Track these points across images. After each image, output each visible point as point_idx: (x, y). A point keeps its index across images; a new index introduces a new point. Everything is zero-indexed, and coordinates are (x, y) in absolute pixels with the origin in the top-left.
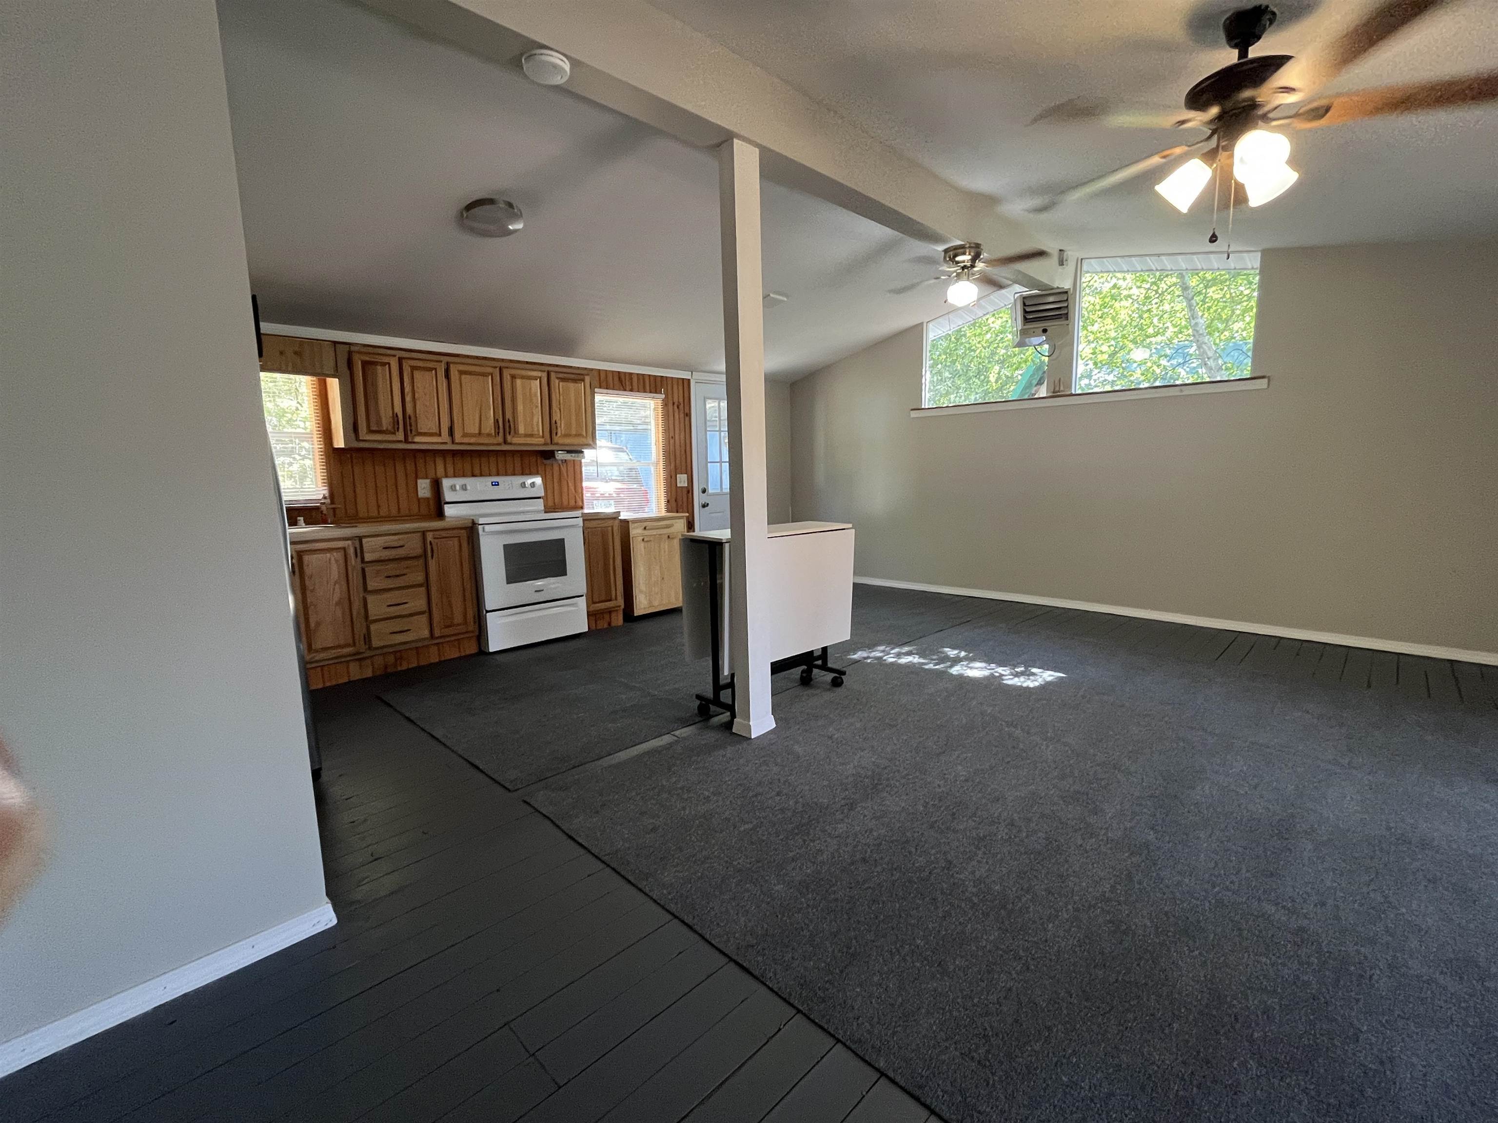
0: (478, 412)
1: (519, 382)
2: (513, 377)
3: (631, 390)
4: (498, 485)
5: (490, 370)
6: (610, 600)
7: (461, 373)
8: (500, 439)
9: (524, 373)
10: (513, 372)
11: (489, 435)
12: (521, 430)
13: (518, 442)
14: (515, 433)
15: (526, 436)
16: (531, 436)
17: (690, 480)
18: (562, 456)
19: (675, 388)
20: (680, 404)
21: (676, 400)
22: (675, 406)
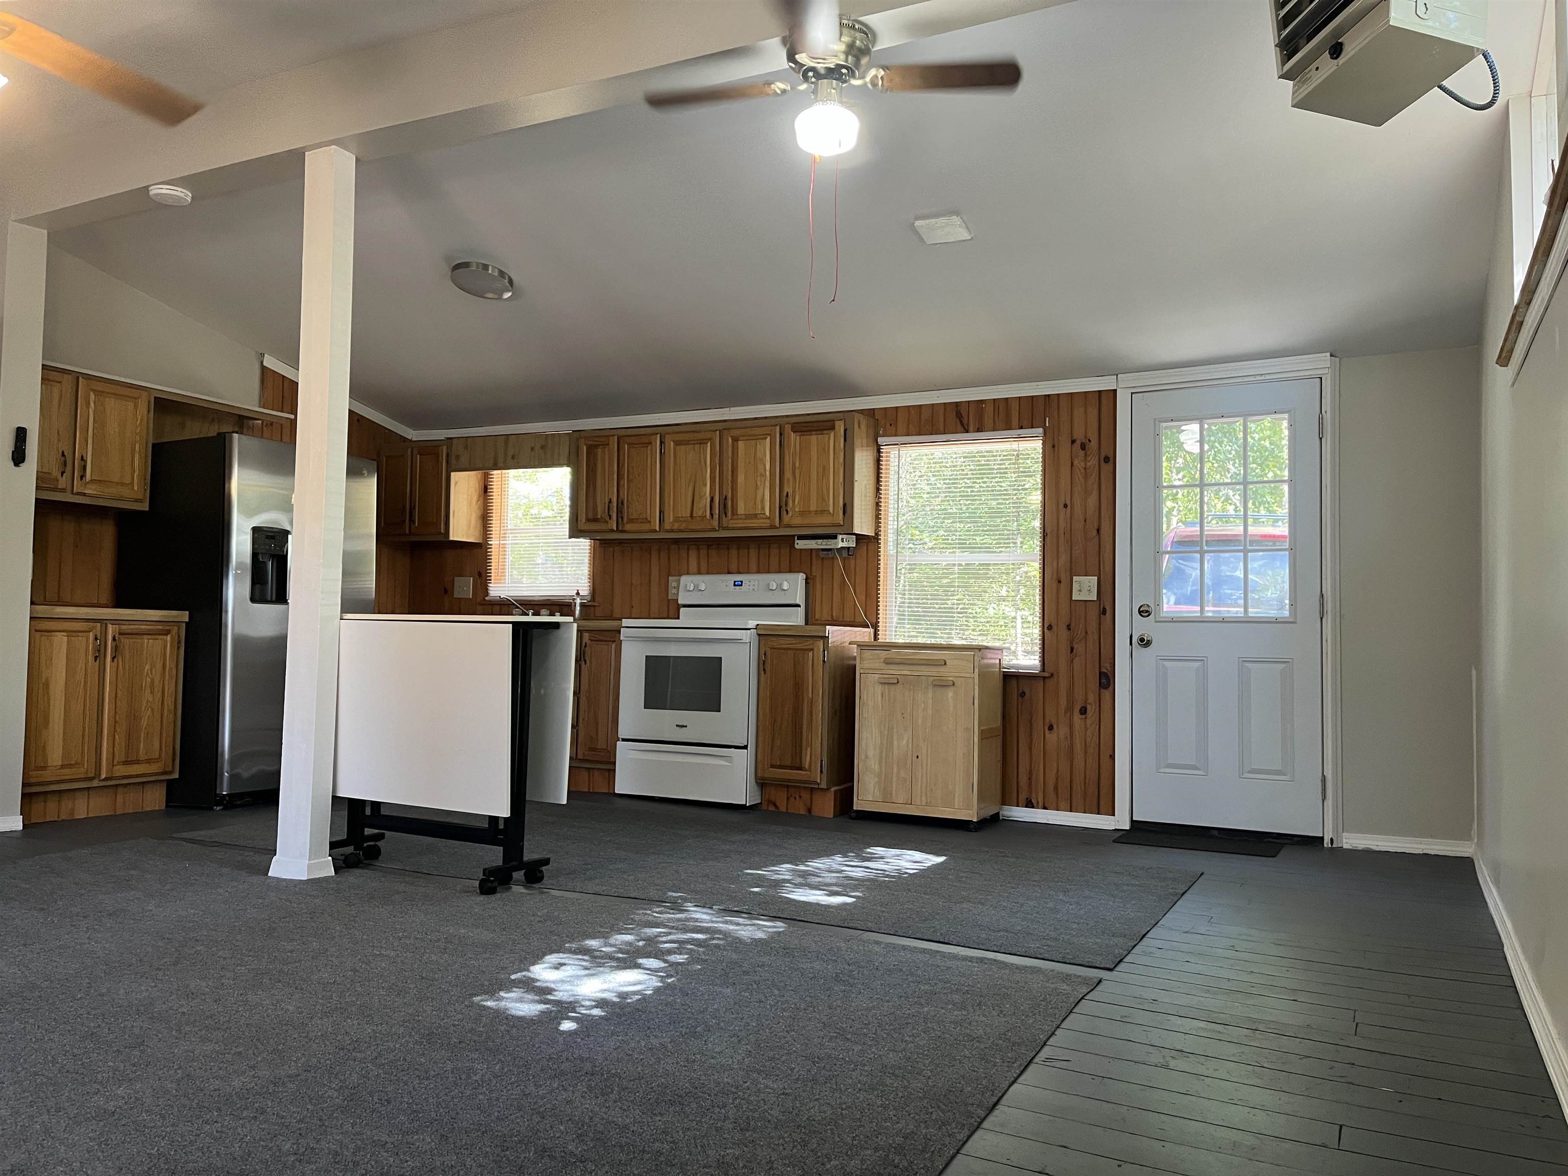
0: (691, 488)
1: (741, 444)
2: (736, 440)
3: (979, 430)
4: (741, 585)
5: (708, 435)
6: (800, 768)
7: (677, 443)
8: (715, 523)
9: (748, 435)
10: (736, 433)
11: (704, 517)
12: (741, 510)
13: (737, 525)
14: (733, 514)
15: (748, 517)
16: (755, 516)
17: (1107, 588)
18: (801, 544)
19: (1079, 413)
20: (1090, 441)
21: (1079, 434)
22: (1077, 445)
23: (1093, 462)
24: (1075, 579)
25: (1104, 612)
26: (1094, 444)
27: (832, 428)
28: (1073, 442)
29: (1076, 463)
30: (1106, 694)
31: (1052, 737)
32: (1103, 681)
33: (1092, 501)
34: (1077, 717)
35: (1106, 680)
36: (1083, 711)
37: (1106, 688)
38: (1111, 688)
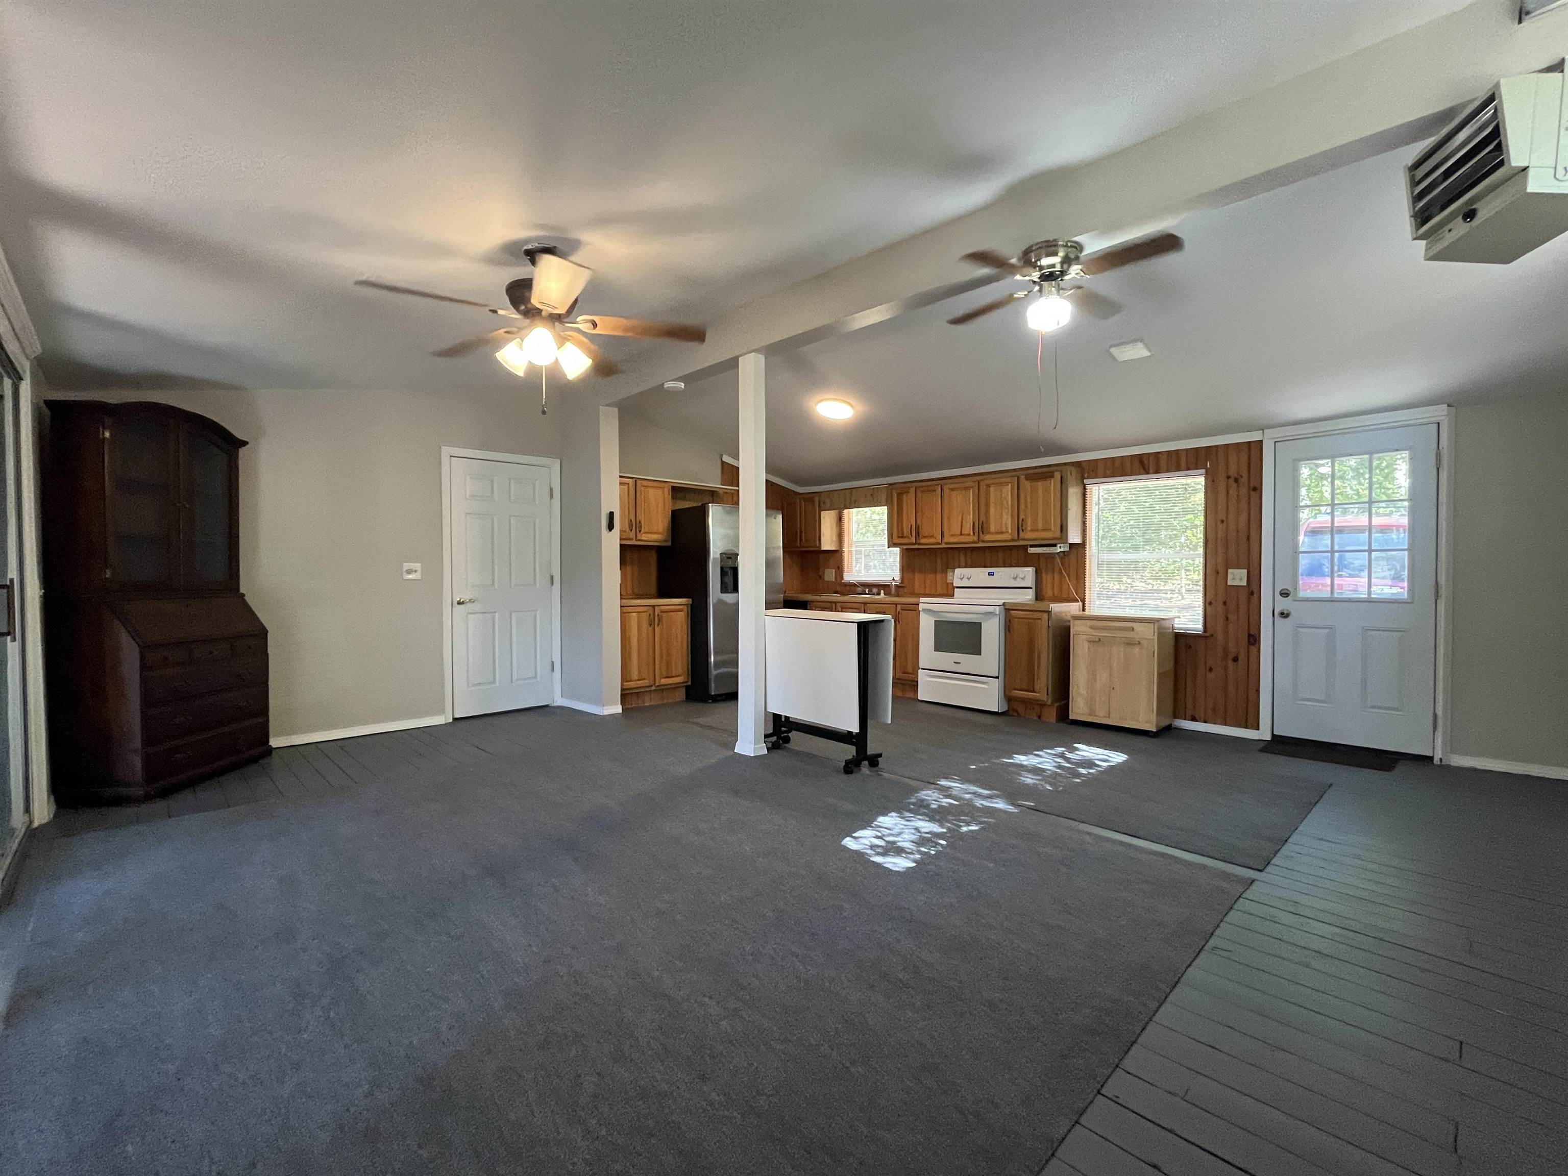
0: (960, 518)
1: (992, 489)
2: (989, 486)
3: (1157, 472)
4: (993, 575)
5: (971, 482)
6: (1034, 691)
7: (952, 490)
8: (975, 538)
9: (996, 481)
10: (988, 482)
11: (969, 535)
12: (992, 529)
13: (990, 539)
14: (987, 533)
15: (998, 534)
16: (1002, 534)
17: (1254, 578)
18: (1032, 550)
19: (1233, 458)
20: (1241, 476)
21: (1233, 472)
22: (1231, 481)
23: (1244, 491)
24: (1230, 571)
25: (1252, 593)
26: (1244, 479)
27: (1053, 477)
28: (1228, 477)
29: (1231, 491)
30: (1253, 649)
31: (1211, 676)
32: (1251, 639)
33: (1244, 517)
34: (1231, 664)
35: (1254, 640)
36: (1235, 660)
37: (1253, 644)
38: (1258, 645)
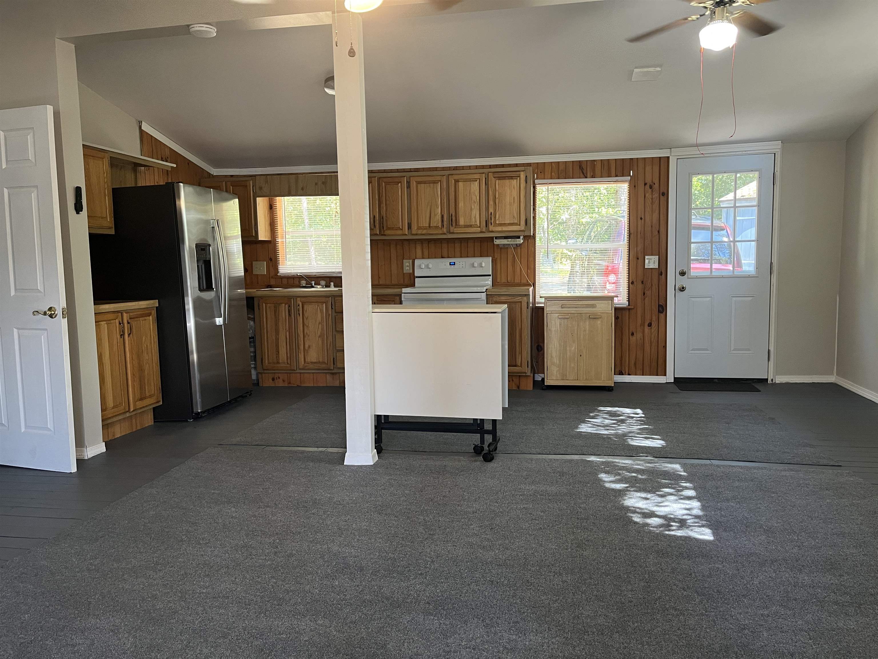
0: (428, 211)
1: (461, 184)
2: (457, 181)
4: (455, 265)
5: (439, 178)
6: (516, 366)
7: (418, 183)
8: (445, 230)
9: (465, 177)
10: (456, 177)
11: (437, 227)
12: (462, 222)
13: (459, 233)
14: (456, 225)
15: (466, 226)
17: (663, 262)
18: (497, 242)
20: (654, 184)
22: (648, 186)
23: (656, 195)
24: (646, 257)
25: (662, 274)
26: (656, 186)
27: (518, 175)
28: (645, 184)
29: (647, 195)
30: (662, 316)
31: (633, 339)
32: (660, 309)
33: (656, 215)
34: (647, 329)
35: (662, 309)
36: (650, 325)
37: (662, 313)
38: (664, 313)
